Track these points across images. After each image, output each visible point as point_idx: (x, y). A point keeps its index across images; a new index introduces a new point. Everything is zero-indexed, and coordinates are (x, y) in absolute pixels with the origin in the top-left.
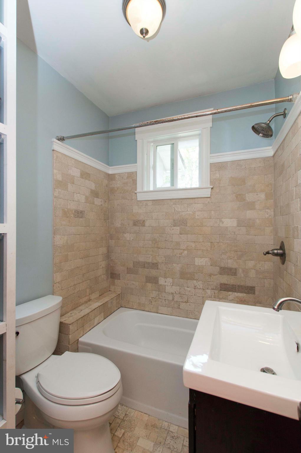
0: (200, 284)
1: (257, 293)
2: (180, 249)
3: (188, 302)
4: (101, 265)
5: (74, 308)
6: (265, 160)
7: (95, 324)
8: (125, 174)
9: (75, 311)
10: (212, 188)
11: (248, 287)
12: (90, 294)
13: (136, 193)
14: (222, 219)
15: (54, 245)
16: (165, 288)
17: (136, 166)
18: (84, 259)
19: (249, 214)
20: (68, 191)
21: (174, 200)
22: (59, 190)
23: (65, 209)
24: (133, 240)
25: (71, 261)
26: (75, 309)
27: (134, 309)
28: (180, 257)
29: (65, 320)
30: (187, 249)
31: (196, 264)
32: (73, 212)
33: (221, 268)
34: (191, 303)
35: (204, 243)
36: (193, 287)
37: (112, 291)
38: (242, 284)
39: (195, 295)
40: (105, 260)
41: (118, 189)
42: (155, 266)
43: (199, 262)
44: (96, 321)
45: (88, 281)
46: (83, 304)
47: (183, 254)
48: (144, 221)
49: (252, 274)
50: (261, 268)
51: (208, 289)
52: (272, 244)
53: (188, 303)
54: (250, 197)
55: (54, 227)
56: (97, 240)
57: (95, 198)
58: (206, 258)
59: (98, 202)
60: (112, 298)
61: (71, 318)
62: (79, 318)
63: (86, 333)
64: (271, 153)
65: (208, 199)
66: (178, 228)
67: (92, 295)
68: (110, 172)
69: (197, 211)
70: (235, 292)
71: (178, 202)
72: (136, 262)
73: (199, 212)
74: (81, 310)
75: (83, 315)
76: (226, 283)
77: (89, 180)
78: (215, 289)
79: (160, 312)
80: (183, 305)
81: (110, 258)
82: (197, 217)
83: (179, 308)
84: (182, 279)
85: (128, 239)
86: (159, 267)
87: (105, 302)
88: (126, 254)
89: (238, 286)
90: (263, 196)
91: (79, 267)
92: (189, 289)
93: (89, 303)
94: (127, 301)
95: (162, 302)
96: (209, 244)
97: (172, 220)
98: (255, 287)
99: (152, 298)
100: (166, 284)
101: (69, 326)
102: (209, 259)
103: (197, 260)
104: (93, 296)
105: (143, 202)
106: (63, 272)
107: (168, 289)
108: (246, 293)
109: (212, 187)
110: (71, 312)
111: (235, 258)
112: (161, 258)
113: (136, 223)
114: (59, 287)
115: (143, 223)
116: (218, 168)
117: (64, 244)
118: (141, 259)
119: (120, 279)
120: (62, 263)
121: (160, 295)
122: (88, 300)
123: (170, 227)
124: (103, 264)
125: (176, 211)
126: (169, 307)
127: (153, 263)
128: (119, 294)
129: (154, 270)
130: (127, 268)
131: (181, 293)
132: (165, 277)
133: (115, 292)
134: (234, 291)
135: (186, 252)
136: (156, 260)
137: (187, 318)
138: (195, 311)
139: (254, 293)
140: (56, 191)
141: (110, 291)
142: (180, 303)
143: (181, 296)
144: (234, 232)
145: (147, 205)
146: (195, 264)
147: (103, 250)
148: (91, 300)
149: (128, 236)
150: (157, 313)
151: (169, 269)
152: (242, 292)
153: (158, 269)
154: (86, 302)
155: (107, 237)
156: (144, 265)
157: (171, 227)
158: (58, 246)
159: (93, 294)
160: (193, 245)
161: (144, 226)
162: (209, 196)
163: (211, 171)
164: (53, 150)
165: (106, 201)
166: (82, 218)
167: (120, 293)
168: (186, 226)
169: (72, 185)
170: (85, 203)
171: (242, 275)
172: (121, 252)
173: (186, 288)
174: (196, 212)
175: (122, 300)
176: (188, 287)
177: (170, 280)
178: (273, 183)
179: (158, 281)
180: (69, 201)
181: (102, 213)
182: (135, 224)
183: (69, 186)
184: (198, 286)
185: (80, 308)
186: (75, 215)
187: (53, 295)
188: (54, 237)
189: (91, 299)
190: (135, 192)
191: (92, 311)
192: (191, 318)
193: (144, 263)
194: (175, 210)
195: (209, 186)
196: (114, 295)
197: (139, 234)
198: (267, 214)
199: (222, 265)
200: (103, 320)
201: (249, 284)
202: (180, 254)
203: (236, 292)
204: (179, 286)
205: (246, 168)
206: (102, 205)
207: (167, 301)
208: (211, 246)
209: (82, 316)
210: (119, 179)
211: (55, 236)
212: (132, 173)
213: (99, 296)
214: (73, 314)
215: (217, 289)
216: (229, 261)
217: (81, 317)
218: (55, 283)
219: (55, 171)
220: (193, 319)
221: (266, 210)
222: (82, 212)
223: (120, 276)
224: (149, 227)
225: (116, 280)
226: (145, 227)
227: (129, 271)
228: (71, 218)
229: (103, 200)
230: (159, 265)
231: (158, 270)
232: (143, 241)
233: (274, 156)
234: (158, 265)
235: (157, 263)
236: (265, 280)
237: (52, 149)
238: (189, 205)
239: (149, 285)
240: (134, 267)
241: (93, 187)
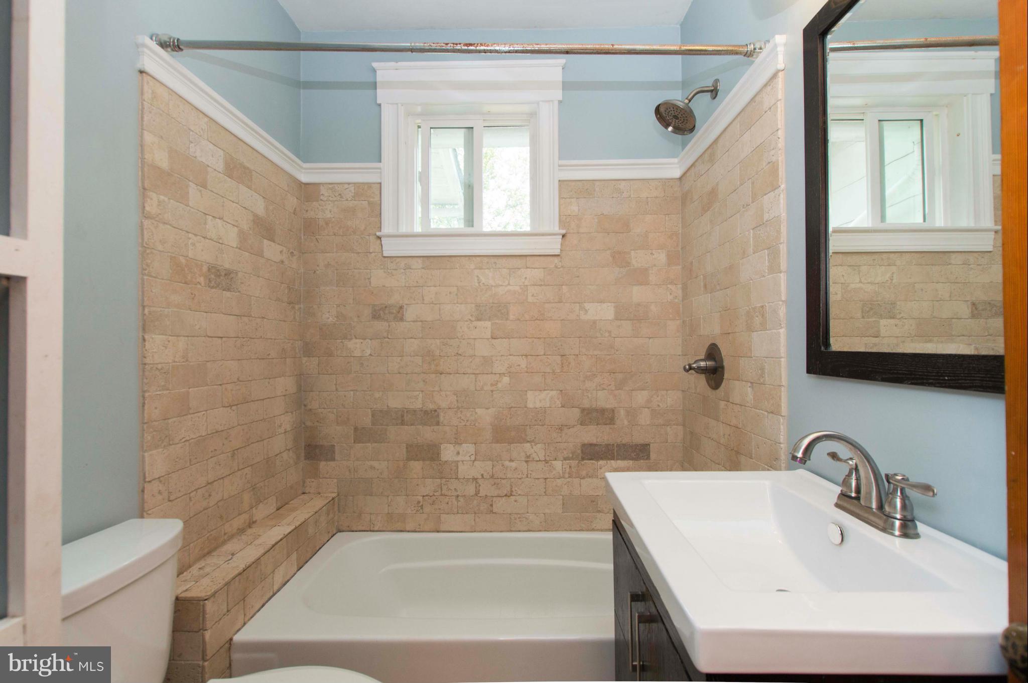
0: (538, 451)
1: (653, 456)
2: (492, 373)
3: (511, 495)
4: (280, 426)
5: (206, 551)
6: (665, 183)
7: (276, 588)
8: (346, 186)
9: (212, 560)
10: (563, 236)
11: (637, 445)
12: (252, 508)
13: (379, 238)
14: (585, 304)
15: (145, 364)
16: (458, 469)
17: (380, 169)
18: (234, 408)
19: (638, 294)
20: (188, 205)
21: (478, 258)
22: (162, 197)
23: (181, 258)
24: (371, 355)
25: (199, 414)
26: (209, 553)
27: (373, 531)
28: (492, 391)
29: (186, 590)
30: (510, 372)
31: (530, 405)
32: (205, 269)
33: (583, 410)
34: (519, 495)
35: (548, 358)
36: (524, 459)
37: (309, 493)
38: (626, 440)
39: (527, 477)
40: (292, 413)
41: (327, 224)
42: (431, 417)
43: (536, 400)
44: (278, 578)
45: (247, 470)
46: (232, 537)
47: (500, 385)
48: (401, 307)
49: (645, 418)
50: (661, 405)
51: (556, 459)
52: (680, 354)
53: (512, 497)
54: (639, 259)
55: (144, 307)
56: (270, 357)
57: (265, 241)
58: (552, 390)
59: (272, 251)
60: (317, 509)
61: (205, 581)
62: (232, 576)
63: (251, 615)
64: (677, 173)
65: (556, 260)
66: (488, 324)
67: (256, 509)
68: (304, 178)
69: (530, 285)
70: (611, 460)
71: (488, 263)
72: (381, 411)
73: (536, 287)
74: (233, 554)
75: (242, 566)
76: (595, 442)
77: (249, 187)
78: (572, 459)
79: (443, 528)
80: (500, 505)
81: (305, 406)
82: (530, 299)
83: (492, 512)
84: (497, 442)
85: (357, 353)
86: (441, 419)
87: (299, 523)
88: (352, 393)
89: (618, 446)
90: (661, 257)
91: (222, 431)
92: (514, 465)
93: (250, 531)
94: (354, 512)
95: (450, 503)
96: (558, 358)
97: (473, 305)
98: (649, 445)
99: (424, 496)
100: (459, 458)
101: (204, 606)
102: (559, 392)
103: (530, 395)
104: (261, 512)
105: (398, 260)
106: (173, 446)
107: (465, 470)
108: (632, 459)
109: (564, 232)
110: (198, 566)
111: (610, 387)
112: (446, 396)
113: (381, 312)
114: (160, 492)
115: (399, 313)
116: (576, 192)
117: (174, 362)
118: (395, 402)
119: (333, 459)
120: (170, 421)
121: (444, 488)
122: (247, 524)
123: (468, 323)
124: (287, 422)
125: (483, 283)
126: (467, 513)
127: (426, 412)
128: (333, 499)
129: (429, 427)
130: (356, 429)
131: (495, 476)
132: (457, 442)
133: (319, 493)
134: (610, 457)
135: (506, 380)
136: (435, 402)
137: (511, 531)
138: (528, 513)
139: (648, 458)
140: (151, 199)
141: (304, 493)
142: (492, 501)
143: (495, 484)
144: (610, 332)
145: (408, 267)
146: (528, 406)
147: (286, 384)
148: (254, 522)
149: (356, 347)
150: (438, 532)
151: (467, 421)
152: (624, 459)
153: (438, 424)
154: (241, 531)
155: (297, 351)
156: (402, 417)
157: (472, 321)
158: (157, 368)
159: (261, 506)
160: (523, 363)
161: (402, 319)
162: (557, 252)
163: (561, 198)
164: (141, 72)
165: (292, 253)
166: (229, 290)
167: (334, 495)
168: (507, 319)
169: (200, 191)
170: (237, 248)
171: (626, 423)
172: (337, 389)
173: (507, 463)
174: (529, 287)
175: (339, 512)
176: (511, 460)
177: (468, 448)
178: (680, 232)
179: (439, 454)
180: (190, 235)
181: (283, 285)
182: (376, 316)
183: (193, 189)
184: (534, 455)
185: (229, 547)
186: (210, 281)
187: (142, 517)
188: (144, 340)
189: (254, 520)
190: (378, 234)
191: (268, 551)
192: (519, 531)
193: (403, 411)
194: (479, 283)
195: (556, 229)
196: (319, 503)
197: (387, 339)
198: (671, 294)
199: (586, 404)
200: (295, 574)
201: (638, 438)
202: (492, 385)
203: (614, 460)
204: (490, 460)
205: (630, 196)
206: (282, 262)
207: (461, 499)
208: (562, 364)
209: (241, 569)
210: (331, 199)
211: (146, 337)
212: (369, 185)
213: (275, 509)
214: (207, 570)
215: (574, 457)
216: (600, 393)
217: (237, 572)
218: (150, 482)
219: (149, 138)
220: (524, 531)
221: (669, 286)
222: (228, 273)
223: (334, 452)
224: (414, 321)
225: (322, 464)
226: (405, 323)
227: (361, 435)
228: (199, 286)
229: (284, 248)
230: (442, 414)
231: (438, 427)
232: (400, 358)
233: (680, 179)
234: (438, 416)
235: (435, 411)
236: (668, 428)
237: (139, 66)
238: (513, 270)
239: (416, 466)
240: (373, 424)
241: (260, 207)
